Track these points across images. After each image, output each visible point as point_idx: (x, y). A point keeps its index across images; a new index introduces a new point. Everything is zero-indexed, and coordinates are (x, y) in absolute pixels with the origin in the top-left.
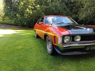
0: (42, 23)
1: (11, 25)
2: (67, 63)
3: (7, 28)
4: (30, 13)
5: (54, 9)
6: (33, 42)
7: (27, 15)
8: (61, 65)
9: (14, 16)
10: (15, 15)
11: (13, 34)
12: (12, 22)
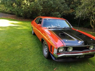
0: (40, 25)
1: (6, 13)
2: (59, 68)
3: (3, 17)
4: (27, 5)
5: (52, 3)
6: (31, 40)
7: (24, 6)
8: (55, 69)
9: (10, 6)
10: (12, 4)
11: (10, 27)
12: (7, 10)
